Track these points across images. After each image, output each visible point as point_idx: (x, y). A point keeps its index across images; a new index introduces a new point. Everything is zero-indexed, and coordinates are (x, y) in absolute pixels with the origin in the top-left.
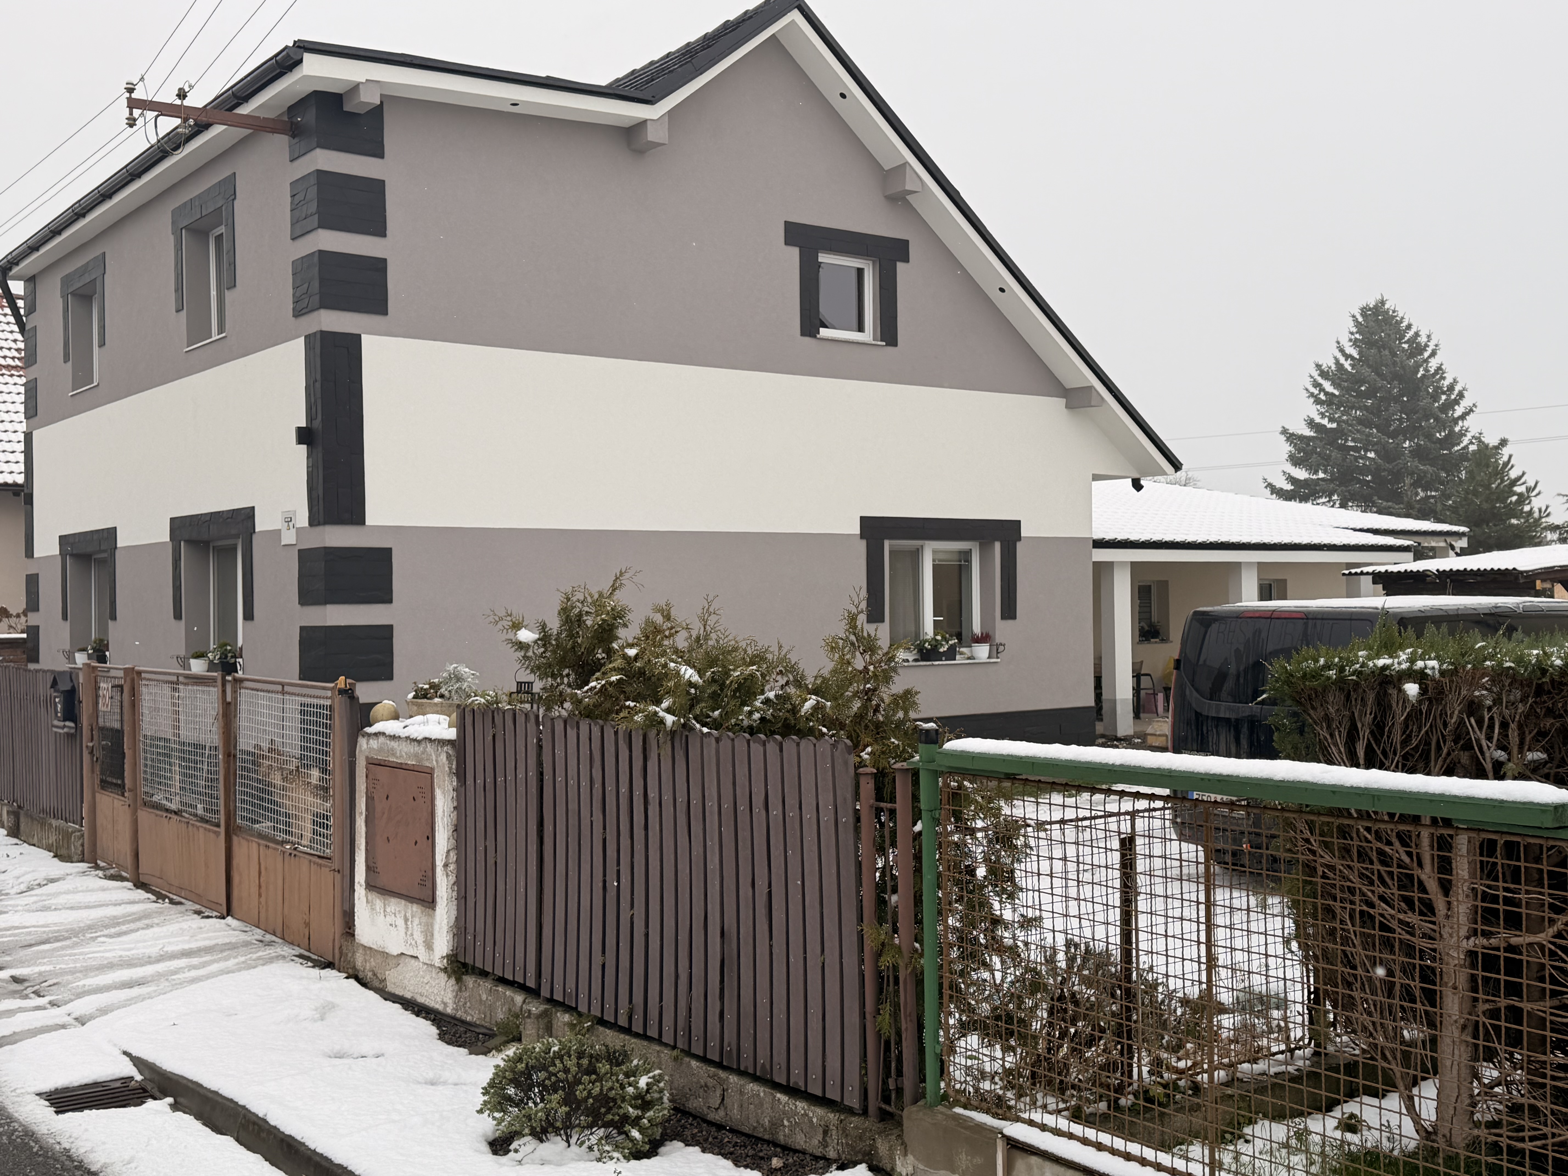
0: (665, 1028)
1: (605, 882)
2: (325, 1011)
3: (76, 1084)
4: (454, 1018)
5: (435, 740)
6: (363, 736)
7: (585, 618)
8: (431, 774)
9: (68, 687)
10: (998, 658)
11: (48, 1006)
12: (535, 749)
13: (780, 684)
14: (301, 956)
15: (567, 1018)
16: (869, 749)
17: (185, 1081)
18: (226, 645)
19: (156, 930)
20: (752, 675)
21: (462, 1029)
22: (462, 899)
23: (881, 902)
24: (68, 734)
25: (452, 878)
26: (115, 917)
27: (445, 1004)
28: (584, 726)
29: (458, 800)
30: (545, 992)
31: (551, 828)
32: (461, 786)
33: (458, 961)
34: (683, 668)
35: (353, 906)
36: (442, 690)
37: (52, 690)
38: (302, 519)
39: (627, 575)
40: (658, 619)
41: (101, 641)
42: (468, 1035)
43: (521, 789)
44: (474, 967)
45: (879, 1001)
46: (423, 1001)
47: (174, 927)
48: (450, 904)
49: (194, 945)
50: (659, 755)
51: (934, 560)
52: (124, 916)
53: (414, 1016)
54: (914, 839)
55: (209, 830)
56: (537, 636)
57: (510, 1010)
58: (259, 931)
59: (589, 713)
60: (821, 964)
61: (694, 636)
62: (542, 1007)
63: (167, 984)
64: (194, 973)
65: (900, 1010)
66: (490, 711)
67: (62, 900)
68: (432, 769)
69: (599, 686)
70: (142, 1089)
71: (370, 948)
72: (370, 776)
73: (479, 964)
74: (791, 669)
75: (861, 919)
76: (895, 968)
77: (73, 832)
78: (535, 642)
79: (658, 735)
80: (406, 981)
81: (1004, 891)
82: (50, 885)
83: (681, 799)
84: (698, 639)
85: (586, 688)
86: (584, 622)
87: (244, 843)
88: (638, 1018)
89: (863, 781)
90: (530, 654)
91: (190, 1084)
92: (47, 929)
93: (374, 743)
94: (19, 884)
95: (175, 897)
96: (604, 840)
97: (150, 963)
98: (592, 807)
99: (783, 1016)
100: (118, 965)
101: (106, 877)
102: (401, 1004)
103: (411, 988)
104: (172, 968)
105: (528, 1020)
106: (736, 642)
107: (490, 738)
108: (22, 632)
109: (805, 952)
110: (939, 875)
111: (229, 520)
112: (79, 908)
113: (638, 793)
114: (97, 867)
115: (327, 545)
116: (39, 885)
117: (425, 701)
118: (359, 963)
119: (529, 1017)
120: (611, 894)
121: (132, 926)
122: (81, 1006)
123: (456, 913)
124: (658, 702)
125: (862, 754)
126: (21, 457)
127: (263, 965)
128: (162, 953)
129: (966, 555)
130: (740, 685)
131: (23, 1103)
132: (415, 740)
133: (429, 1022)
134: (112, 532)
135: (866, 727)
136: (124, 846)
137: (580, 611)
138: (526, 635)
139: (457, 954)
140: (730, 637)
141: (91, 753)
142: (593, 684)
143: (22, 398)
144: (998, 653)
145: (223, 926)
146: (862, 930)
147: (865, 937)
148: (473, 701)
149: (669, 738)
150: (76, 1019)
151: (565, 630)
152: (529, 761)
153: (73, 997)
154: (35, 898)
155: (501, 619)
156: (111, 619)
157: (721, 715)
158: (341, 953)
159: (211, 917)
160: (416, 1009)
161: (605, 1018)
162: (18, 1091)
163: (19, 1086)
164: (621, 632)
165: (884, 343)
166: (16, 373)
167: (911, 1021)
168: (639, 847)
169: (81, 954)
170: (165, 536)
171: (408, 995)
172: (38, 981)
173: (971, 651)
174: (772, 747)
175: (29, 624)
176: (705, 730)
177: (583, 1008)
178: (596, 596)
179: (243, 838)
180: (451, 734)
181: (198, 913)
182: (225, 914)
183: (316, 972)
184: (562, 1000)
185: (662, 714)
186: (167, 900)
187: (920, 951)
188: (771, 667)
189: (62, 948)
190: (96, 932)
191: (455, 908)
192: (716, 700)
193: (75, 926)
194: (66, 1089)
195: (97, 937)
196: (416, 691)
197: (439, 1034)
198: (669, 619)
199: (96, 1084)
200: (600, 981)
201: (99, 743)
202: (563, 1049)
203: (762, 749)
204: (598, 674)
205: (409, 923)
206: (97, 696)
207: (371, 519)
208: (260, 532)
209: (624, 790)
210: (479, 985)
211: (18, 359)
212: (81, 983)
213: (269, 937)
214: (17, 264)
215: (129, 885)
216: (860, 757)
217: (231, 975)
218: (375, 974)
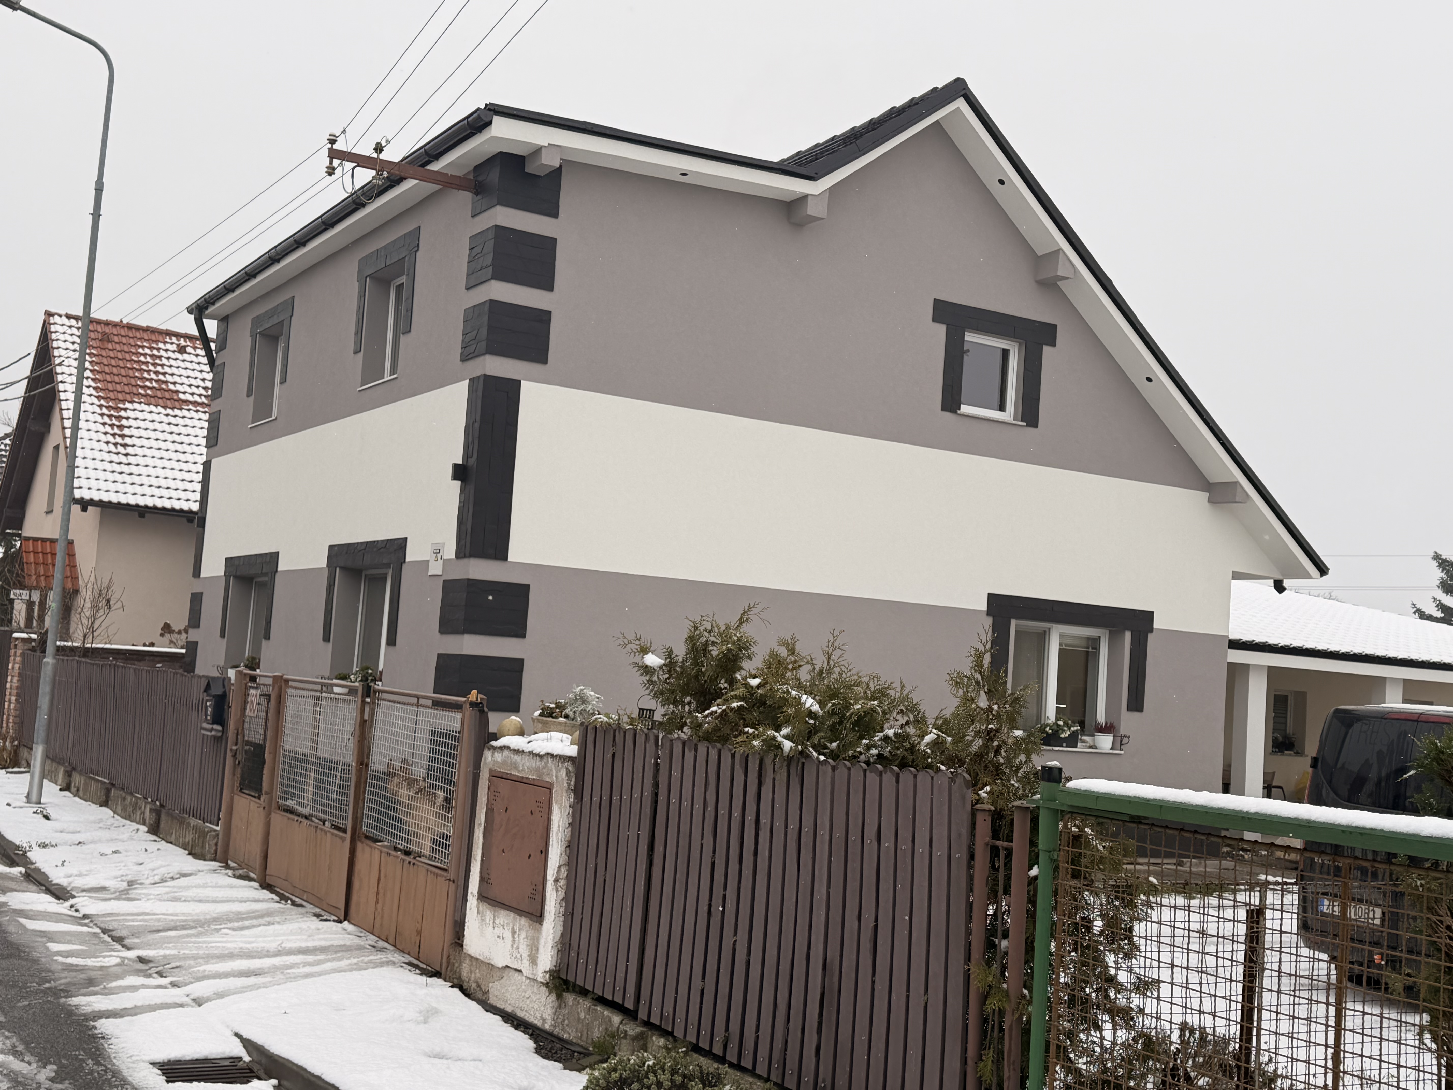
0: (760, 1059)
1: (710, 906)
2: (428, 1015)
3: (188, 1058)
4: (551, 1034)
5: (556, 756)
6: (489, 749)
7: (711, 648)
8: (550, 790)
9: (219, 691)
10: (1121, 750)
11: (169, 986)
12: (652, 770)
13: (899, 723)
14: (410, 964)
15: (662, 1042)
16: (988, 788)
17: (290, 1065)
18: (368, 668)
19: (277, 927)
20: (873, 710)
21: (558, 1046)
22: (569, 916)
23: (991, 946)
24: (215, 737)
25: (562, 894)
26: (239, 913)
27: (544, 1020)
28: (702, 749)
29: (573, 816)
30: (642, 1015)
31: (661, 849)
32: (578, 803)
33: (560, 978)
34: (804, 697)
35: (464, 915)
36: (567, 711)
37: (205, 694)
38: (450, 552)
39: (754, 611)
40: (783, 652)
41: (254, 659)
42: (564, 1052)
43: (636, 808)
44: (575, 985)
45: (982, 1046)
46: (522, 1016)
47: (293, 926)
48: (557, 919)
49: (310, 944)
50: (774, 779)
51: (1060, 645)
52: (248, 912)
53: (513, 1029)
54: (1029, 884)
55: (336, 836)
56: (663, 662)
57: (606, 1029)
58: (373, 937)
59: (707, 737)
60: (923, 1004)
61: (817, 668)
62: (639, 1030)
63: (282, 976)
64: (308, 969)
65: (1003, 1059)
66: (612, 731)
67: (191, 893)
68: (552, 784)
69: (719, 711)
70: (249, 1069)
71: (477, 959)
72: (492, 789)
73: (580, 982)
74: (913, 708)
75: (968, 959)
76: (1001, 1013)
77: (208, 832)
78: (661, 667)
79: (775, 759)
80: (508, 995)
81: (1120, 948)
82: (182, 879)
83: (793, 826)
84: (821, 672)
85: (707, 712)
86: (710, 651)
87: (367, 849)
88: (733, 1046)
89: (980, 818)
90: (655, 678)
91: (295, 1068)
92: (175, 918)
93: (499, 757)
94: (154, 875)
95: (297, 900)
96: (713, 864)
97: (268, 956)
98: (703, 829)
99: (881, 1055)
100: (238, 956)
101: (235, 876)
102: (501, 1016)
103: (513, 1002)
104: (288, 963)
105: (624, 1041)
106: (860, 677)
107: (610, 756)
108: (182, 648)
109: (908, 991)
110: (1053, 923)
111: (382, 550)
112: (208, 902)
113: (750, 818)
114: (227, 867)
115: (471, 577)
116: (172, 878)
117: (550, 719)
118: (465, 974)
119: (625, 1037)
120: (716, 919)
121: (255, 922)
122: (199, 989)
123: (562, 928)
124: (778, 729)
125: (980, 792)
126: (198, 487)
127: (373, 968)
128: (280, 948)
129: (1095, 643)
130: (860, 718)
131: (137, 1070)
132: (538, 755)
133: (527, 1036)
134: (274, 557)
135: (986, 766)
136: (255, 849)
137: (707, 641)
138: (652, 660)
139: (559, 971)
140: (853, 672)
141: (234, 756)
142: (714, 709)
143: (205, 432)
144: (1121, 745)
145: (340, 930)
146: (969, 970)
147: (972, 977)
148: (596, 719)
149: (785, 764)
150: (194, 1000)
151: (691, 658)
152: (645, 781)
153: (193, 980)
154: (167, 889)
155: (630, 642)
156: (265, 638)
157: (838, 746)
158: (448, 963)
159: (329, 920)
160: (515, 1023)
161: (700, 1045)
162: (134, 1058)
163: (135, 1053)
164: (746, 664)
165: (1025, 424)
166: (201, 409)
167: (1014, 1069)
168: (747, 872)
169: (204, 942)
170: (322, 562)
171: (509, 1009)
172: (162, 963)
173: (1094, 741)
174: (888, 778)
175: (189, 640)
176: (822, 758)
177: (679, 1033)
178: (723, 628)
179: (367, 845)
180: (572, 751)
181: (317, 916)
182: (342, 918)
183: (424, 979)
184: (658, 1024)
185: (780, 739)
186: (289, 902)
187: (1028, 998)
188: (893, 704)
189: (188, 936)
190: (220, 924)
191: (562, 923)
192: (834, 733)
193: (202, 918)
194: (178, 1062)
195: (221, 929)
196: (542, 709)
197: (536, 1048)
198: (793, 653)
199: (206, 1060)
200: (698, 1006)
201: (243, 748)
202: (657, 1064)
203: (878, 779)
204: (719, 701)
205: (516, 936)
206: (245, 702)
207: (513, 556)
208: (409, 562)
209: (736, 814)
210: (578, 1003)
211: (205, 396)
212: (201, 968)
213: (381, 944)
214: (213, 304)
215: (256, 885)
216: (978, 795)
217: (343, 973)
218: (479, 986)
